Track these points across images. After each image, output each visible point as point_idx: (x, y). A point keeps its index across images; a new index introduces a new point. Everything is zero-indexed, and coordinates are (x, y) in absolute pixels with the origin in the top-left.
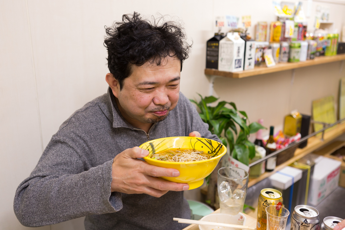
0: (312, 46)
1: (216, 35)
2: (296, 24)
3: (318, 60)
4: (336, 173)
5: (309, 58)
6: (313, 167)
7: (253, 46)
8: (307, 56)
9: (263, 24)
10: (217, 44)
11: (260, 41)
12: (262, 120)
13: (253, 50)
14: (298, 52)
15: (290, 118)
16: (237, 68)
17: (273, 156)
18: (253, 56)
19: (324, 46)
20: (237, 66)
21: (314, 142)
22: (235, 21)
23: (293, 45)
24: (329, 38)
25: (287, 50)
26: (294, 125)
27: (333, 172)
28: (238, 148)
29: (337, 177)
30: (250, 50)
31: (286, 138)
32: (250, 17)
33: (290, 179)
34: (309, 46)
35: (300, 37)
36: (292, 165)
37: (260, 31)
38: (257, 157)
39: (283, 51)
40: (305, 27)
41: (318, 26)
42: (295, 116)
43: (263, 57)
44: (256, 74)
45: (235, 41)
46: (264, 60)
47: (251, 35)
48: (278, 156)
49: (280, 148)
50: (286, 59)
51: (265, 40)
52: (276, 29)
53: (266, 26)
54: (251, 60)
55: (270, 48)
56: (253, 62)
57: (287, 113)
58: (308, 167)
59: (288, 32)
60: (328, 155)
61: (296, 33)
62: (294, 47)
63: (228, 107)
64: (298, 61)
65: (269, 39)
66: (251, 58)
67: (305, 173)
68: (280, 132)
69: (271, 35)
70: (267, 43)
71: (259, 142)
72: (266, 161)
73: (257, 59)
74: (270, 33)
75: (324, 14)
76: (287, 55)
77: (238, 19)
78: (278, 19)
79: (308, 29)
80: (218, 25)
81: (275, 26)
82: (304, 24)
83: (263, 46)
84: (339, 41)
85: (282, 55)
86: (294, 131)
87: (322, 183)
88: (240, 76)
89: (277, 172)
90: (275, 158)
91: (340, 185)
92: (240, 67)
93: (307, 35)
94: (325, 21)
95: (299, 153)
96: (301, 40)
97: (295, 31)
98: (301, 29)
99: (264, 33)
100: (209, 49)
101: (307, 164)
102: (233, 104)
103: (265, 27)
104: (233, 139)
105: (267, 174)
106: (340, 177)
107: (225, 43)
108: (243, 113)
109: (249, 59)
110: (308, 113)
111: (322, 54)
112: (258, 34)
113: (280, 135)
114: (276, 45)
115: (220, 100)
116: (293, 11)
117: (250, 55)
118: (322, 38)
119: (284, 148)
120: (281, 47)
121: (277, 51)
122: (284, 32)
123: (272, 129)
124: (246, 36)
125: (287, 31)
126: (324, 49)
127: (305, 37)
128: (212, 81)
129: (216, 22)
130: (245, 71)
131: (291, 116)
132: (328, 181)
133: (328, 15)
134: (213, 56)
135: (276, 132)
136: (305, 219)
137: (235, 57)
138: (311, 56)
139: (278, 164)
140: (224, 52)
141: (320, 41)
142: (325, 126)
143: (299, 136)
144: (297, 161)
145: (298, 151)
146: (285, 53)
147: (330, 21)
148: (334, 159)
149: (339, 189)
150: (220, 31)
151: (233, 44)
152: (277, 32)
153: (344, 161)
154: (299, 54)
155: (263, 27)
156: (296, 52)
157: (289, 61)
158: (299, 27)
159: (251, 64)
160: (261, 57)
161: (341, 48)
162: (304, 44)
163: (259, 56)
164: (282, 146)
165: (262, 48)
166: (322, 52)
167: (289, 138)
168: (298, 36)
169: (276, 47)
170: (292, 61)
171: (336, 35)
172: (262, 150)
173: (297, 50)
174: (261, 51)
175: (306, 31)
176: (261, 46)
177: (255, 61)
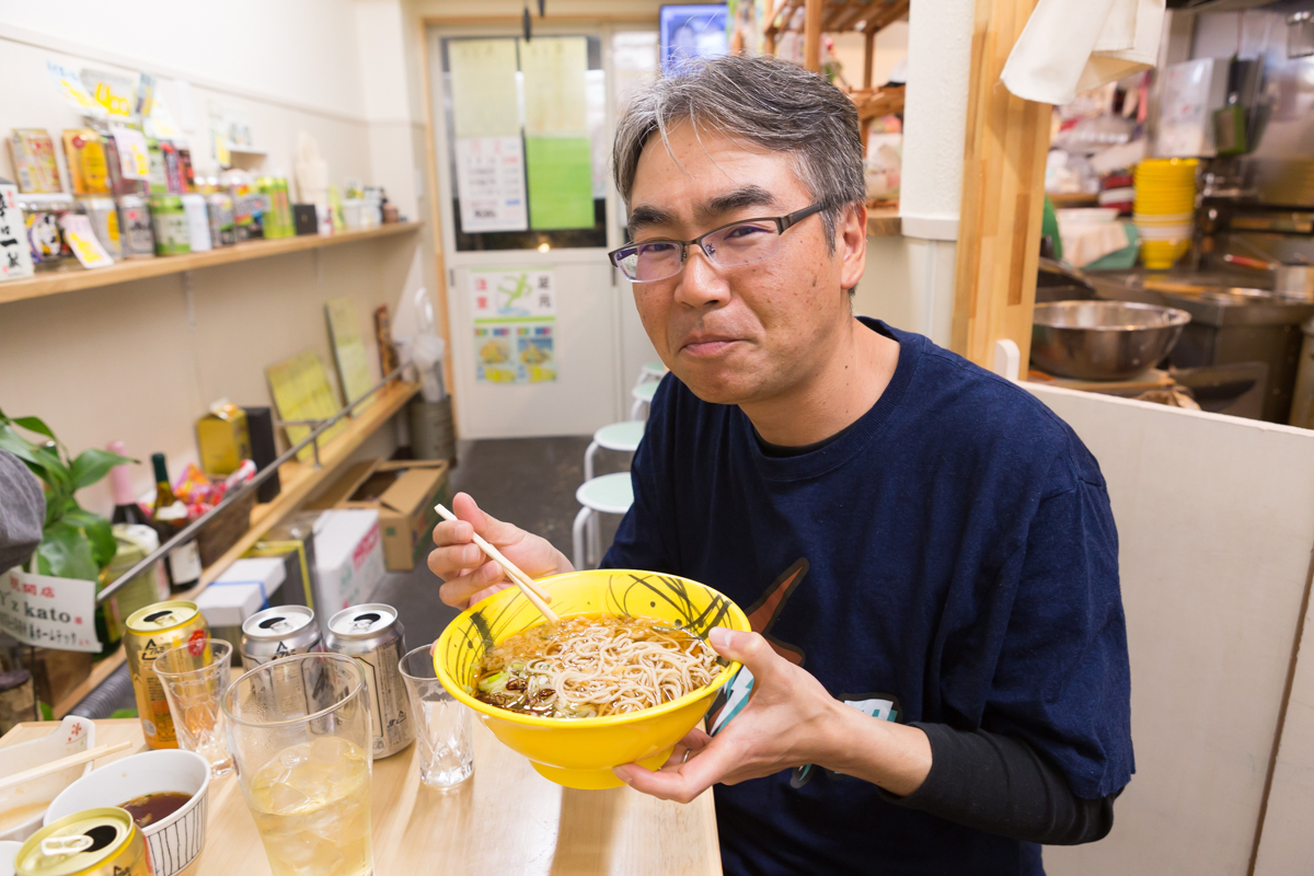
0: (218, 207)
2: (151, 143)
3: (246, 249)
4: (371, 540)
5: (218, 244)
6: (309, 541)
7: (6, 199)
8: (213, 238)
9: (33, 135)
11: (38, 191)
12: (119, 444)
13: (14, 215)
14: (179, 223)
15: (212, 423)
17: (186, 542)
18: (18, 236)
19: (255, 212)
21: (296, 479)
23: (157, 204)
24: (263, 190)
25: (145, 221)
26: (229, 441)
27: (365, 539)
29: (377, 551)
31: (215, 482)
33: (255, 588)
34: (209, 208)
35: (175, 183)
36: (252, 553)
37: (30, 162)
38: (129, 557)
39: (130, 222)
40: (183, 154)
41: (226, 162)
42: (223, 415)
43: (61, 240)
44: (47, 290)
46: (67, 252)
48: (200, 537)
49: (200, 511)
50: (149, 246)
51: (60, 190)
52: (85, 152)
53: (50, 145)
54: (13, 247)
55: (81, 212)
56: (22, 253)
57: (200, 412)
58: (298, 544)
59: (132, 163)
60: (343, 502)
61: (161, 169)
62: (163, 210)
64: (186, 248)
65: (72, 186)
66: (14, 242)
67: (291, 562)
68: (190, 468)
69: (74, 171)
70: (66, 198)
71: (127, 513)
72: (167, 561)
73: (40, 249)
74: (68, 166)
75: (234, 127)
76: (147, 233)
78: (89, 121)
79: (198, 162)
81: (78, 143)
82: (179, 145)
83: (55, 207)
84: (294, 200)
85: (132, 235)
86: (233, 457)
87: (345, 576)
89: (211, 584)
90: (193, 545)
91: (389, 570)
93: (198, 180)
94: (242, 148)
95: (263, 516)
96: (181, 192)
97: (153, 164)
98: (172, 158)
99: (47, 165)
101: (293, 538)
103: (44, 146)
106: (385, 548)
108: (32, 424)
109: (6, 243)
110: (259, 401)
111: (257, 234)
112: (22, 169)
113: (193, 478)
114: (101, 205)
116: (131, 104)
117: (7, 231)
118: (245, 188)
119: (211, 510)
120: (119, 210)
121: (109, 219)
122: (114, 164)
123: (159, 465)
125: (125, 159)
126: (257, 220)
127: (191, 182)
131: (214, 417)
132: (358, 566)
133: (247, 129)
135: (175, 471)
136: (277, 644)
138: (226, 235)
139: (206, 561)
141: (240, 197)
142: (315, 426)
143: (250, 466)
144: (261, 539)
145: (258, 512)
146: (138, 226)
147: (255, 148)
148: (361, 508)
149: (390, 577)
152: (93, 163)
153: (385, 506)
154: (183, 228)
155: (38, 146)
156: (172, 224)
157: (158, 251)
158: (166, 152)
159: (19, 261)
160: (53, 240)
161: (304, 218)
162: (193, 201)
163: (48, 239)
164: (205, 507)
165: (50, 212)
166: (254, 227)
167: (223, 481)
168: (169, 178)
169: (101, 211)
170: (167, 251)
171: (281, 182)
172: (143, 533)
173: (176, 216)
174: (47, 220)
175: (188, 166)
176: (44, 207)
177: (34, 255)
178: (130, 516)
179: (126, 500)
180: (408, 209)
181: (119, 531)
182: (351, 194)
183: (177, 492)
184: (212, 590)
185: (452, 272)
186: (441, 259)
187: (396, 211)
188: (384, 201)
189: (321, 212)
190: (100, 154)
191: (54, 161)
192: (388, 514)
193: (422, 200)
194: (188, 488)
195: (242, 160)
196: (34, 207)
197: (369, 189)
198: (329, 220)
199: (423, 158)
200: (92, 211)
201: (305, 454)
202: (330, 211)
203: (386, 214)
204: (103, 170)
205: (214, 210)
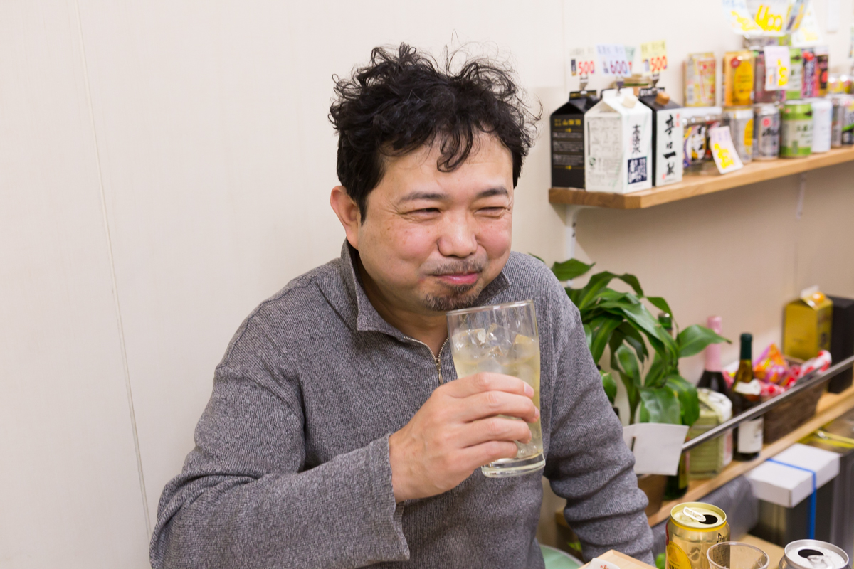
0: (845, 109)
1: (575, 96)
2: (794, 54)
5: (838, 143)
7: (675, 120)
8: (833, 138)
9: (703, 59)
10: (578, 122)
11: (697, 105)
12: (718, 319)
13: (678, 132)
14: (806, 128)
15: (800, 308)
16: (634, 181)
17: (754, 417)
18: (677, 148)
20: (634, 176)
22: (623, 57)
23: (790, 111)
25: (776, 128)
26: (812, 328)
28: (649, 398)
30: (669, 131)
31: (791, 364)
32: (663, 45)
33: (806, 476)
34: (836, 110)
35: (809, 88)
36: (810, 441)
37: (697, 79)
38: (707, 419)
39: (762, 128)
40: (822, 60)
42: (811, 303)
43: (707, 147)
44: (689, 194)
45: (623, 112)
46: (709, 156)
47: (670, 90)
48: (767, 415)
49: (772, 392)
50: (776, 150)
51: (713, 104)
52: (739, 70)
53: (713, 65)
54: (672, 159)
55: (726, 122)
56: (678, 162)
57: (790, 296)
59: (774, 78)
61: (798, 77)
62: (794, 116)
63: (618, 286)
64: (808, 151)
65: (723, 100)
66: (673, 154)
67: (847, 459)
68: (772, 347)
69: (727, 87)
70: (717, 111)
71: (712, 380)
72: (736, 431)
73: (690, 156)
74: (724, 83)
76: (775, 138)
77: (632, 52)
78: (747, 42)
79: (831, 64)
80: (579, 70)
81: (735, 63)
82: (819, 52)
83: (708, 119)
85: (761, 139)
86: (813, 344)
88: (645, 204)
89: (769, 459)
90: (760, 421)
92: (643, 179)
93: (831, 79)
95: (830, 405)
96: (812, 95)
97: (792, 73)
98: (810, 65)
99: (708, 82)
100: (556, 135)
102: (631, 280)
103: (709, 67)
104: (637, 372)
105: (740, 467)
107: (600, 118)
108: (659, 302)
109: (667, 156)
112: (690, 86)
113: (772, 358)
114: (743, 115)
115: (595, 271)
116: (786, 22)
117: (670, 145)
119: (782, 392)
120: (756, 117)
121: (745, 129)
122: (760, 76)
123: (746, 343)
124: (655, 95)
125: (769, 74)
127: (823, 85)
128: (570, 220)
129: (573, 62)
130: (658, 190)
131: (802, 303)
134: (569, 153)
135: (757, 349)
137: (629, 154)
138: (846, 136)
139: (768, 439)
140: (597, 142)
143: (827, 357)
144: (823, 429)
145: (827, 400)
146: (769, 132)
150: (583, 85)
151: (619, 119)
152: (743, 79)
154: (807, 133)
155: (705, 67)
156: (799, 129)
157: (782, 153)
158: (806, 60)
159: (674, 170)
160: (701, 148)
162: (822, 106)
163: (697, 147)
165: (703, 124)
167: (800, 364)
168: (805, 84)
169: (743, 120)
170: (789, 154)
172: (721, 401)
173: (802, 123)
174: (699, 132)
175: (824, 70)
176: (700, 120)
177: (685, 161)
178: (714, 383)
179: (714, 368)
181: (703, 394)
183: (755, 368)
184: (769, 464)
190: (750, 72)
191: (714, 79)
194: (766, 365)
196: (693, 121)
200: (736, 121)
204: (750, 85)
205: (840, 111)
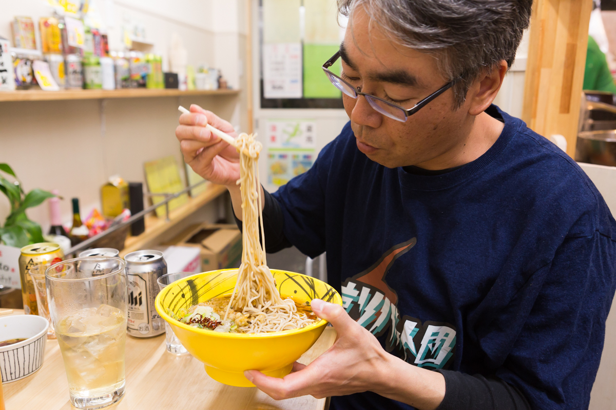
0: (121, 66)
2: (87, 29)
3: (135, 92)
5: (119, 86)
7: (3, 48)
8: (116, 83)
9: (24, 20)
11: (24, 47)
13: (7, 56)
14: (97, 72)
15: (110, 188)
18: (8, 68)
19: (142, 73)
21: (154, 226)
23: (86, 61)
24: (148, 61)
25: (78, 68)
26: (119, 199)
27: (191, 264)
31: (108, 220)
34: (115, 68)
35: (99, 52)
37: (22, 33)
39: (70, 69)
40: (104, 37)
41: (129, 45)
42: (115, 184)
43: (32, 73)
44: (20, 99)
46: (34, 82)
49: (95, 233)
50: (80, 83)
51: (35, 48)
52: (50, 30)
53: (32, 25)
54: (5, 74)
55: (45, 61)
56: (10, 78)
57: (104, 182)
59: (74, 37)
60: (182, 243)
61: (91, 43)
62: (89, 64)
64: (100, 86)
65: (42, 47)
68: (95, 211)
69: (43, 39)
70: (38, 54)
71: (57, 230)
73: (21, 78)
74: (41, 37)
75: (136, 28)
76: (79, 76)
78: (55, 14)
79: (112, 44)
81: (46, 24)
82: (102, 32)
83: (31, 57)
84: (166, 69)
85: (71, 77)
94: (140, 39)
96: (101, 56)
97: (86, 40)
98: (98, 38)
99: (30, 36)
103: (30, 26)
109: (1, 71)
110: (137, 178)
111: (143, 85)
112: (18, 38)
113: (96, 217)
114: (56, 59)
116: (77, 6)
117: (2, 64)
118: (137, 59)
119: (102, 234)
120: (65, 63)
122: (65, 37)
123: (76, 205)
125: (70, 36)
126: (143, 78)
127: (107, 52)
131: (110, 185)
138: (124, 82)
141: (134, 64)
142: (169, 198)
143: (127, 212)
146: (75, 72)
147: (147, 40)
148: (192, 247)
152: (53, 35)
153: (205, 247)
154: (99, 75)
155: (27, 25)
156: (93, 72)
157: (85, 86)
158: (95, 34)
159: (8, 81)
160: (29, 74)
161: (171, 80)
162: (106, 61)
163: (25, 74)
164: (99, 231)
165: (28, 60)
166: (141, 81)
167: (113, 219)
168: (95, 48)
169: (55, 62)
170: (89, 87)
171: (158, 58)
172: (62, 240)
173: (95, 68)
174: (26, 64)
175: (106, 44)
176: (25, 56)
177: (17, 80)
178: (58, 232)
179: (57, 223)
180: (234, 83)
182: (201, 71)
185: (257, 121)
186: (251, 112)
187: (226, 83)
188: (220, 77)
189: (181, 78)
191: (34, 34)
192: (206, 252)
193: (242, 78)
194: (93, 221)
195: (139, 46)
196: (21, 56)
197: (211, 69)
198: (186, 83)
199: (244, 54)
200: (51, 61)
201: (161, 211)
202: (186, 78)
203: (220, 83)
204: (59, 39)
205: (118, 68)
